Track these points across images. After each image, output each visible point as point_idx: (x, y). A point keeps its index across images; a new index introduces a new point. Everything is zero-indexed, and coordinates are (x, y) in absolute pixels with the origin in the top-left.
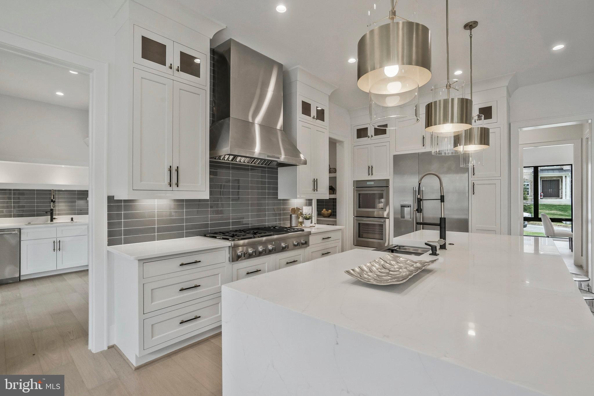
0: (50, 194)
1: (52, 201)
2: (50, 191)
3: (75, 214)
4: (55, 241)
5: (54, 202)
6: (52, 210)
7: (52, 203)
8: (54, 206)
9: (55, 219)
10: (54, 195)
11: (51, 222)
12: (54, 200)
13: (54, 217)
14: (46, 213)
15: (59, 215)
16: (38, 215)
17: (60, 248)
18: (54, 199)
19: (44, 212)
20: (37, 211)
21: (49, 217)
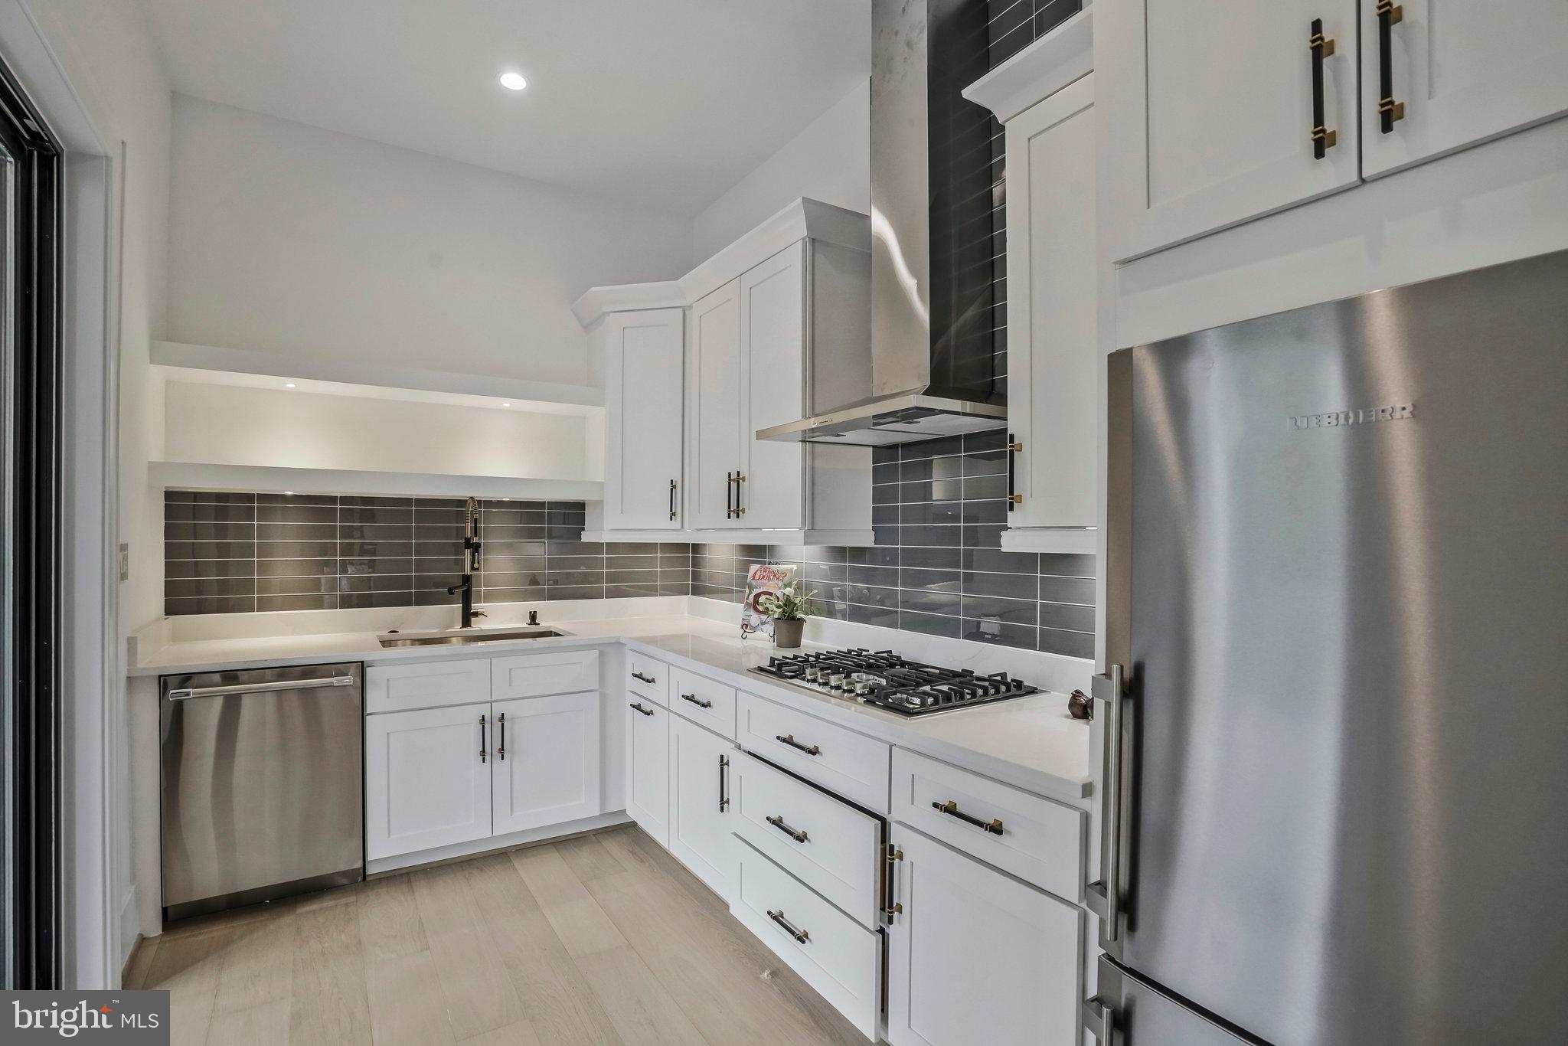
0: (461, 517)
1: (468, 544)
2: (461, 503)
3: (539, 596)
4: (487, 719)
5: (476, 547)
6: (467, 580)
7: (468, 552)
8: (476, 565)
9: (476, 614)
10: (476, 519)
11: (463, 626)
12: (475, 540)
13: (475, 606)
14: (451, 591)
15: (490, 597)
16: (423, 600)
17: (503, 749)
18: (476, 536)
19: (443, 587)
20: (421, 582)
21: (458, 607)
